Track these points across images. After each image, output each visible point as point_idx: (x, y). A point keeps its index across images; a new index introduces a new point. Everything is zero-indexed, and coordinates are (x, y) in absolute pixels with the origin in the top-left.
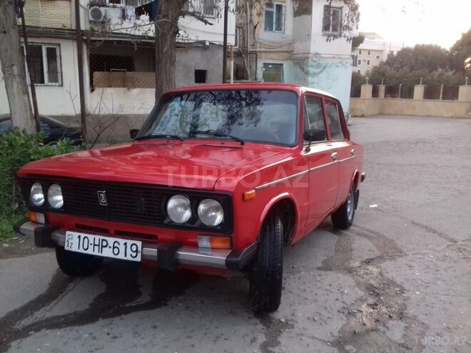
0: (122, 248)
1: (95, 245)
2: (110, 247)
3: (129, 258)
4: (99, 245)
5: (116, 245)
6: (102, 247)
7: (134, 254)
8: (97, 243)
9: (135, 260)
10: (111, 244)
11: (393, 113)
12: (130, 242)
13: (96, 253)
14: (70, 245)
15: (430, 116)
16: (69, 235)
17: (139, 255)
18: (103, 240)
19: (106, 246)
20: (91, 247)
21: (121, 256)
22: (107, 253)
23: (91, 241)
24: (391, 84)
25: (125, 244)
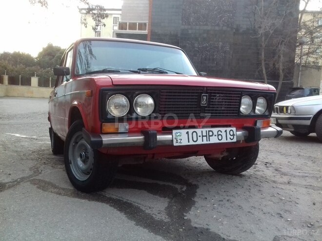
0: (224, 134)
1: (203, 136)
2: (215, 135)
3: (229, 141)
4: (206, 136)
5: (220, 133)
6: (209, 136)
7: (232, 137)
8: (204, 134)
9: (233, 141)
10: (215, 133)
11: (16, 95)
12: (228, 129)
13: (205, 142)
14: (179, 141)
15: (44, 98)
16: (177, 133)
17: (235, 137)
18: (209, 131)
19: (212, 136)
20: (200, 139)
21: (224, 141)
22: (214, 140)
23: (199, 134)
24: (13, 75)
25: (226, 131)
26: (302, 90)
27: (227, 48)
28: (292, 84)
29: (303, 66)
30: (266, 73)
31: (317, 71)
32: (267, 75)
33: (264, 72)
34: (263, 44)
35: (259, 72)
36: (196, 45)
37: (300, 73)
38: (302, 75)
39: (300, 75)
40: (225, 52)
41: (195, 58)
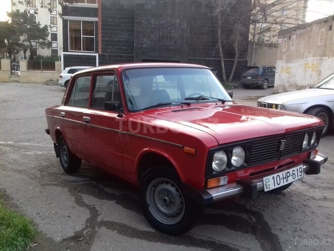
1: (284, 178)
2: (291, 175)
4: (286, 177)
5: (294, 172)
8: (284, 176)
10: (291, 173)
12: (299, 167)
13: (285, 183)
14: (268, 187)
16: (266, 180)
18: (287, 173)
19: (289, 176)
20: (282, 181)
21: (296, 178)
22: (290, 180)
23: (281, 177)
25: (297, 170)
26: (256, 69)
27: (185, 26)
28: (246, 62)
29: (256, 44)
30: (223, 52)
31: (269, 48)
32: (224, 54)
33: (221, 50)
34: (219, 22)
35: (216, 51)
36: (153, 22)
37: (254, 52)
38: (255, 53)
39: (253, 53)
40: (182, 30)
41: (152, 35)
